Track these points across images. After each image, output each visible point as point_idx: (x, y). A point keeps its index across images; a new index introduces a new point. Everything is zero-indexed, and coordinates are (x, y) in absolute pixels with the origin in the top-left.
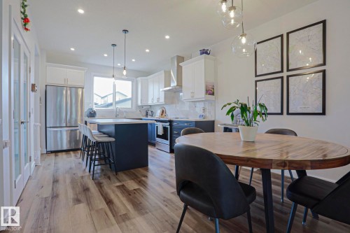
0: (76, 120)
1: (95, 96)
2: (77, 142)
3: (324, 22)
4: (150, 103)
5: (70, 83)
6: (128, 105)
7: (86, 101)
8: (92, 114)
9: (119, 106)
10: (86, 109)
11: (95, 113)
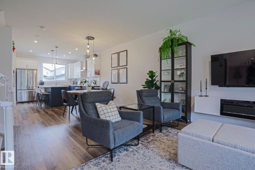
0: (33, 87)
1: (44, 69)
2: (34, 98)
3: (127, 51)
4: (75, 77)
5: (29, 68)
6: (63, 79)
7: (39, 76)
8: (42, 83)
9: (58, 79)
10: (39, 81)
11: (43, 83)
